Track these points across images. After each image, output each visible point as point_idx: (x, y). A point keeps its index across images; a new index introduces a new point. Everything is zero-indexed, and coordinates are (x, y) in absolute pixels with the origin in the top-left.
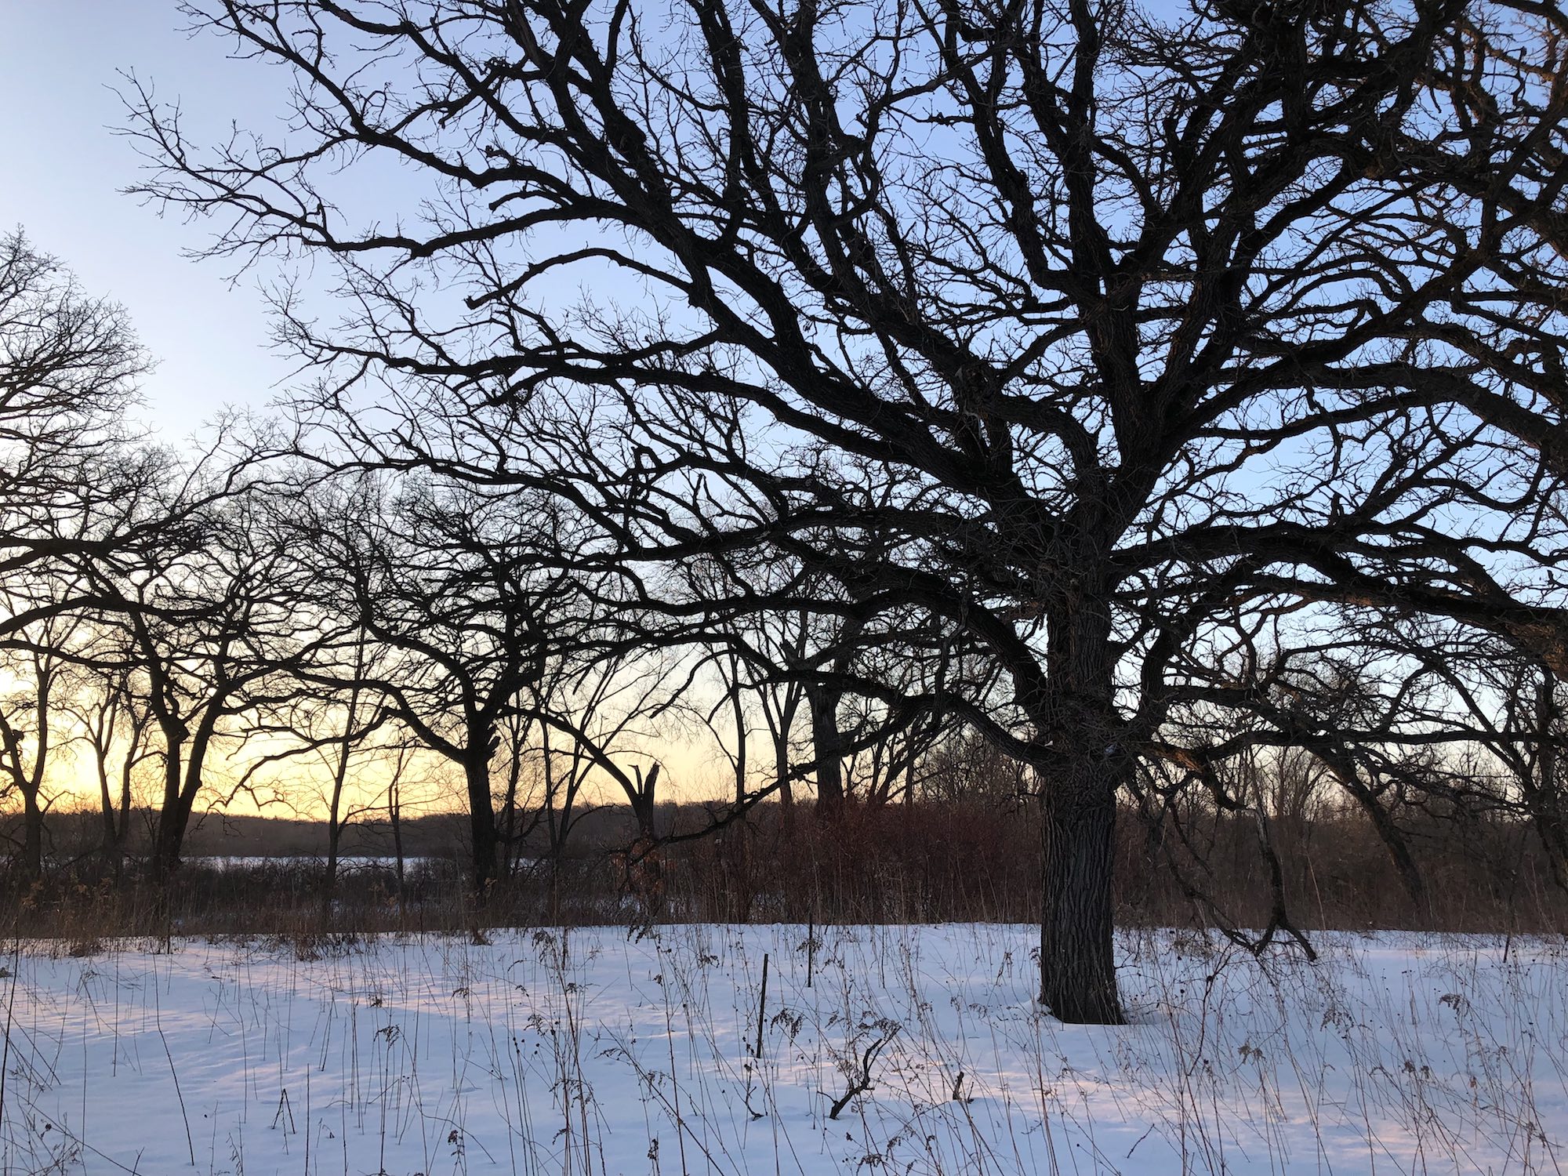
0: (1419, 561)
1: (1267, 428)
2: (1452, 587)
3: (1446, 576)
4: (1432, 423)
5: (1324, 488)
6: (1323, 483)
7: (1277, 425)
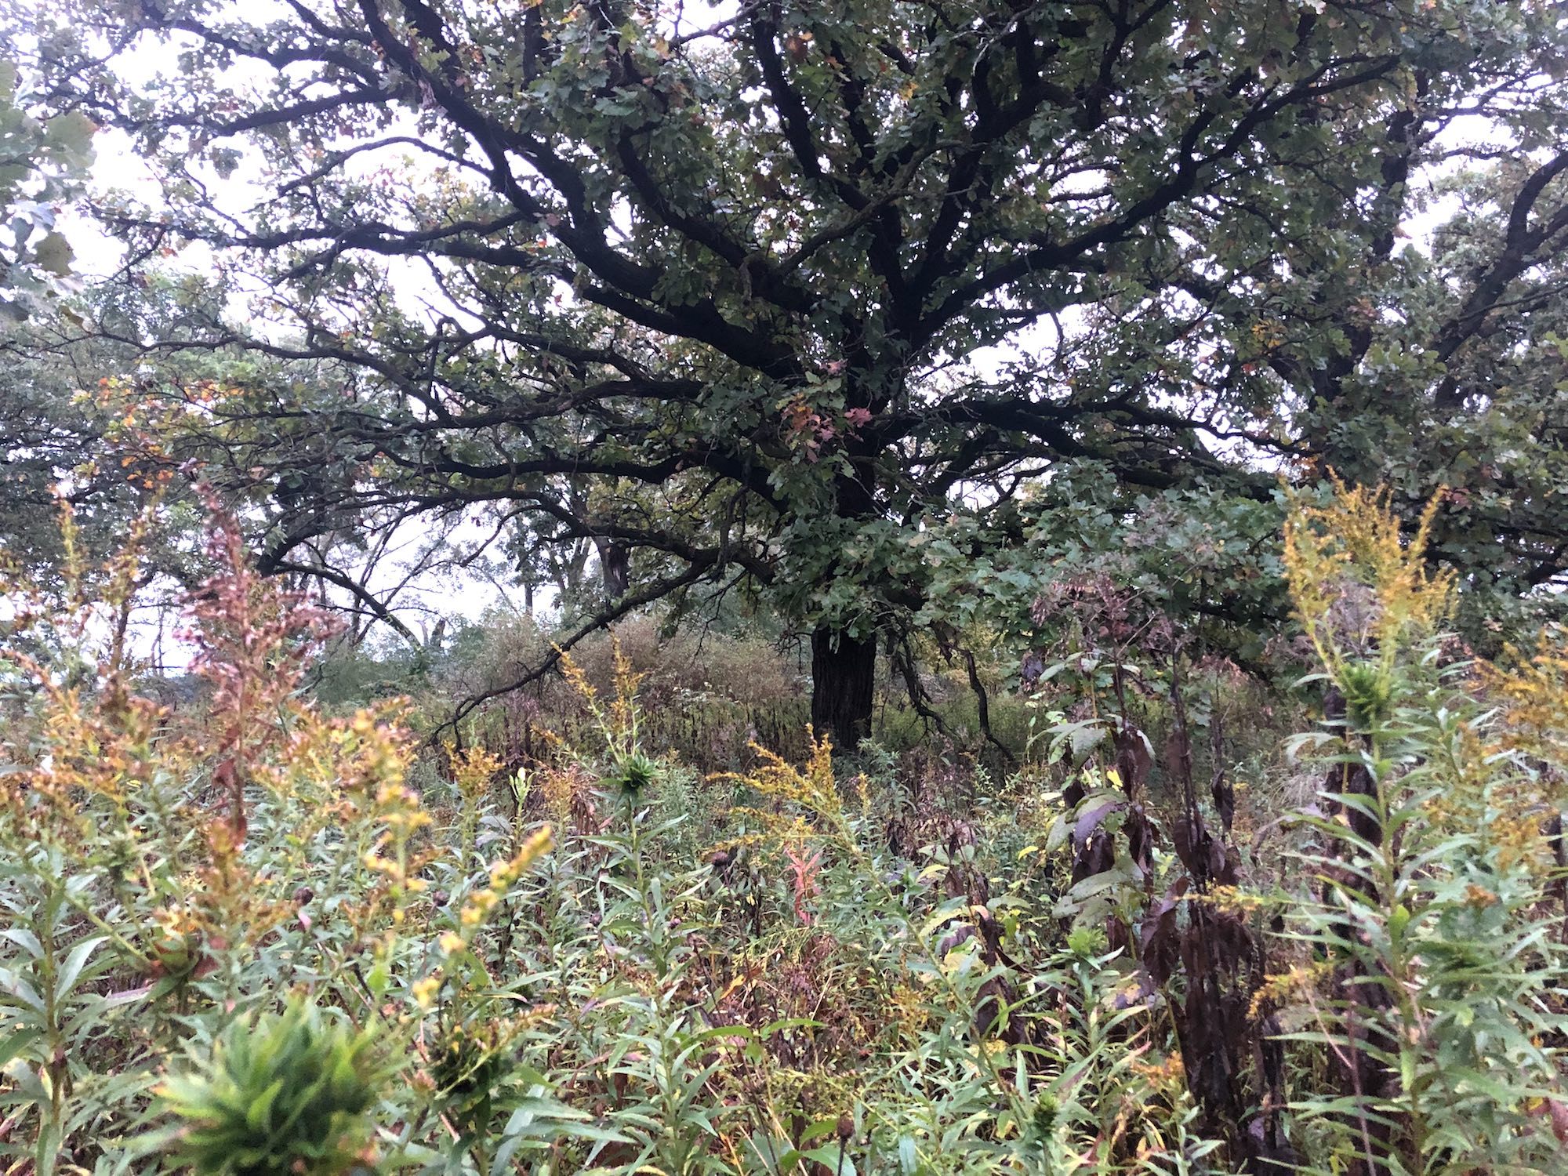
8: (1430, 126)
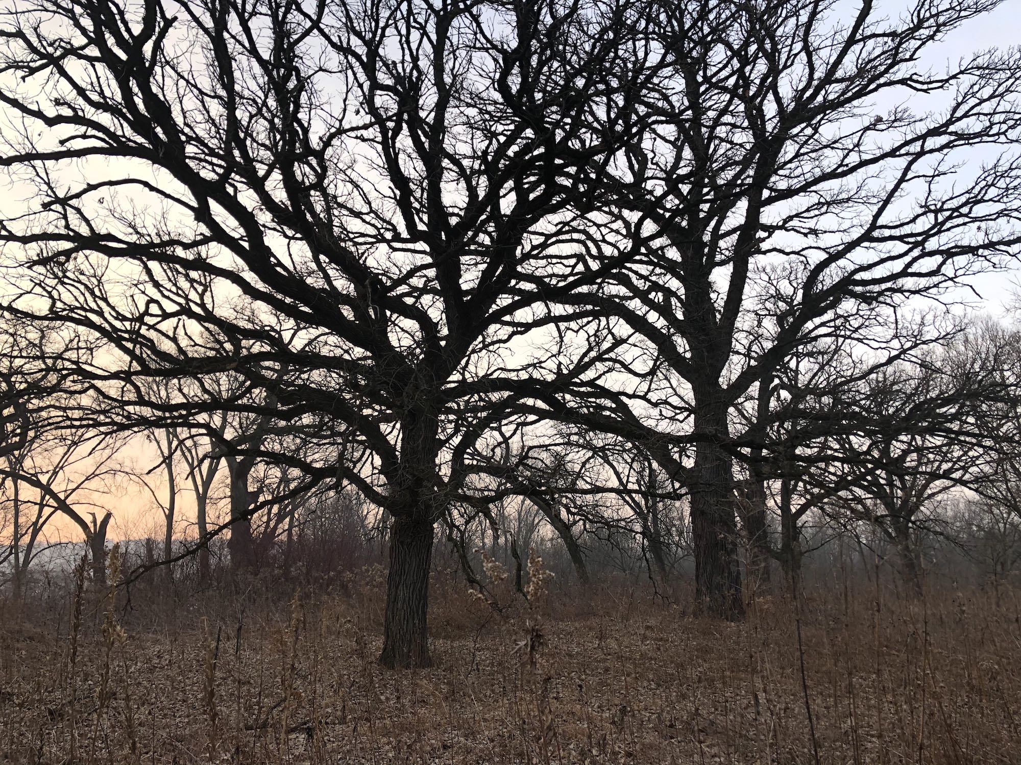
0: (598, 401)
1: (525, 322)
2: (613, 415)
3: (610, 409)
4: (608, 328)
5: (553, 358)
6: (554, 356)
7: (530, 321)
8: (761, 234)
